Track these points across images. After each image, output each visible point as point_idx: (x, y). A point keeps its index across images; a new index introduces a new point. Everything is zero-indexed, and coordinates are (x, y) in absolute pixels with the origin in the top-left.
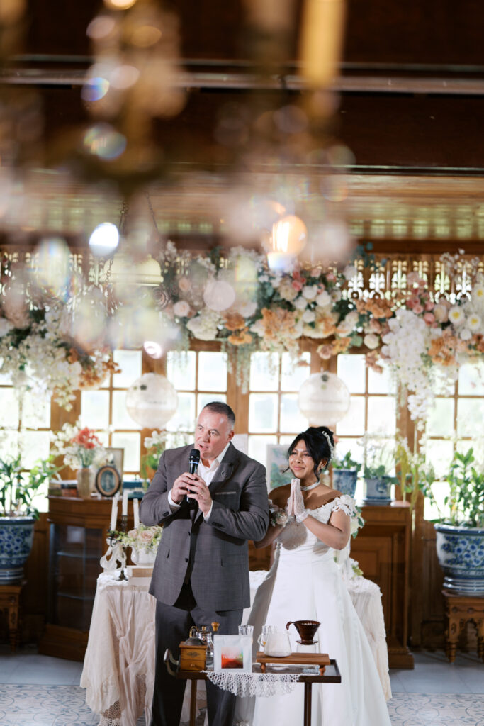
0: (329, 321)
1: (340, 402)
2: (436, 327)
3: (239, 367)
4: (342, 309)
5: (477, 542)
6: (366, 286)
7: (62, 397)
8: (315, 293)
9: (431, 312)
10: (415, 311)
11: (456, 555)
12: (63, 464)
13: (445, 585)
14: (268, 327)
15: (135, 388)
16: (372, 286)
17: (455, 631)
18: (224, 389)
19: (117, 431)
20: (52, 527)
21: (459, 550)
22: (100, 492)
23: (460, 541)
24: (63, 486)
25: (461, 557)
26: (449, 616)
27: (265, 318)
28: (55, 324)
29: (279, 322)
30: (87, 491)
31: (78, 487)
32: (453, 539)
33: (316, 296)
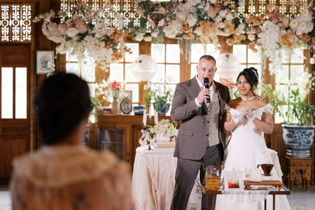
0: (231, 28)
1: (235, 67)
2: (283, 30)
3: (186, 51)
4: (236, 23)
5: (304, 133)
6: (246, 11)
7: (103, 65)
8: (226, 14)
9: (281, 22)
10: (273, 22)
11: (294, 139)
12: (103, 99)
13: (287, 153)
14: (204, 30)
15: (136, 62)
16: (249, 11)
17: (293, 175)
18: (179, 62)
19: (128, 83)
20: (98, 129)
21: (295, 137)
22: (123, 112)
23: (295, 132)
24: (104, 109)
25: (296, 140)
26: (290, 168)
27: (201, 26)
28: (100, 30)
29: (208, 28)
30: (116, 111)
31: (112, 110)
32: (292, 131)
33: (226, 15)
